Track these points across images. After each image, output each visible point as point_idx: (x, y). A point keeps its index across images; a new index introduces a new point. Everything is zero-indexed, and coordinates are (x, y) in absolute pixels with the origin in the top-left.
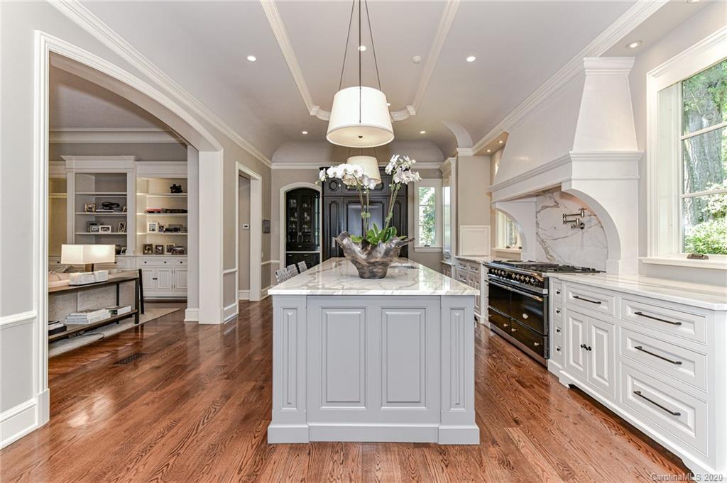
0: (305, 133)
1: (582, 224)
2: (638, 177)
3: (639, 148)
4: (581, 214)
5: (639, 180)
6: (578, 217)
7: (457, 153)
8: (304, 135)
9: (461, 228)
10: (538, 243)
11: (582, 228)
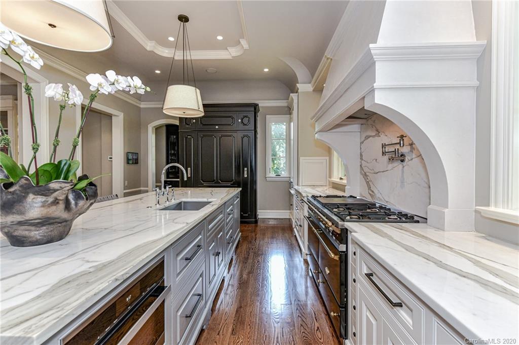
0: (158, 72)
1: (402, 155)
2: (476, 83)
3: (478, 37)
4: (400, 143)
5: (478, 89)
6: (397, 147)
7: (298, 89)
8: (157, 73)
9: (301, 159)
10: (362, 176)
11: (402, 161)
